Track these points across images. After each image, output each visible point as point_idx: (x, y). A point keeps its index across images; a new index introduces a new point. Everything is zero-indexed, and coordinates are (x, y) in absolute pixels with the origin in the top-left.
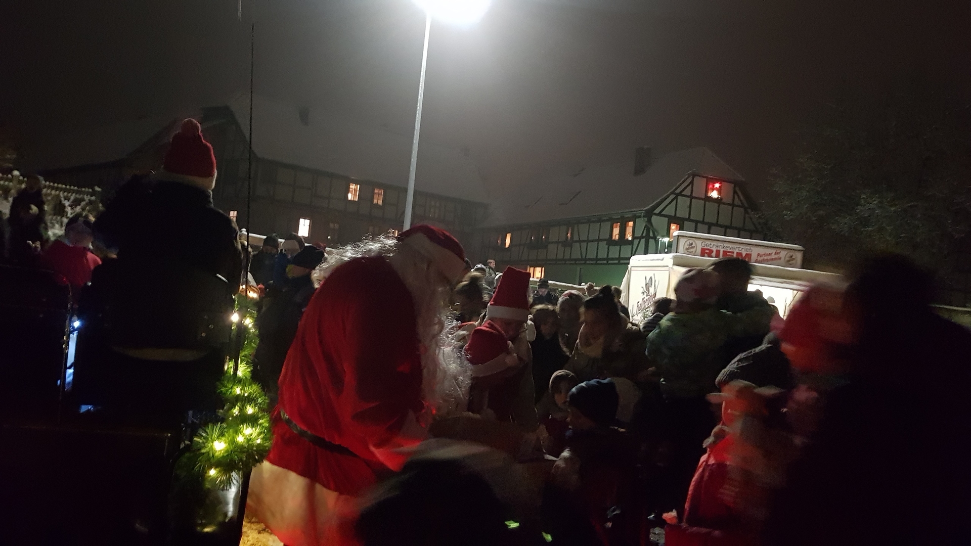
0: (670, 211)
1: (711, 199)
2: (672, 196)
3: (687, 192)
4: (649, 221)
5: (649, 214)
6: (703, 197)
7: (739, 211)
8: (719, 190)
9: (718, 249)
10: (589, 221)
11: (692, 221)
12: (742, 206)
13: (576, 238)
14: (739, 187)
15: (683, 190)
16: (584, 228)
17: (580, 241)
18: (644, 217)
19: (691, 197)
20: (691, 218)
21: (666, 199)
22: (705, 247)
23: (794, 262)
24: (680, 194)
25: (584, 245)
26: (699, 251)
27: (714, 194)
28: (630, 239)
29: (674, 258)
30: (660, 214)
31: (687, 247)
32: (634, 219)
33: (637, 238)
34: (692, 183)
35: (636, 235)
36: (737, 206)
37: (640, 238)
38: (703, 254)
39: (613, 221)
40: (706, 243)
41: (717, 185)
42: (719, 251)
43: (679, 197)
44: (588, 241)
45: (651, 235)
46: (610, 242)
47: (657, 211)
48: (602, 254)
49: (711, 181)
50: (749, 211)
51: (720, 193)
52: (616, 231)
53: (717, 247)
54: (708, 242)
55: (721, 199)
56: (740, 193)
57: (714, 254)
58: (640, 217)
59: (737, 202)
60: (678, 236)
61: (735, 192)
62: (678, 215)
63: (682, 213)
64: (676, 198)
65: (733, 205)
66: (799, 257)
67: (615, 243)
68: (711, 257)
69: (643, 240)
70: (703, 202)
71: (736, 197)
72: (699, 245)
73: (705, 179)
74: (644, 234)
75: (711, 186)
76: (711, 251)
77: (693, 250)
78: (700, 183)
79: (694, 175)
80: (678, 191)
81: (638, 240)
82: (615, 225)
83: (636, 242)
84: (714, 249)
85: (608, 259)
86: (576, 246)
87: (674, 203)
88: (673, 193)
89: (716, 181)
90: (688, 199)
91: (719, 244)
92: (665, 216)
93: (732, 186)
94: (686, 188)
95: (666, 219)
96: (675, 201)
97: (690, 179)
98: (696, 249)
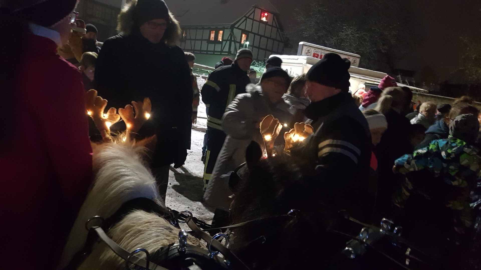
0: (242, 27)
1: (262, 22)
2: (244, 18)
3: (251, 17)
4: (232, 31)
5: (232, 27)
6: (259, 20)
7: (275, 30)
8: (267, 17)
9: (321, 54)
10: (196, 28)
11: (253, 33)
12: (276, 27)
13: (188, 38)
14: (275, 16)
15: (249, 16)
16: (193, 31)
17: (191, 39)
18: (230, 29)
19: (253, 20)
20: (253, 32)
21: (241, 20)
22: (315, 53)
23: (356, 63)
24: (248, 17)
25: (193, 42)
26: (312, 54)
27: (264, 19)
28: (221, 40)
29: (308, 59)
30: (237, 28)
31: (307, 52)
32: (223, 29)
33: (225, 40)
34: (254, 11)
35: (224, 39)
36: (274, 27)
37: (226, 41)
38: (314, 56)
39: (211, 30)
40: (316, 50)
41: (266, 14)
42: (322, 55)
43: (248, 19)
44: (195, 40)
45: (233, 39)
46: (209, 41)
47: (236, 26)
48: (204, 48)
49: (263, 11)
50: (279, 30)
51: (267, 19)
52: (213, 36)
53: (321, 53)
54: (317, 50)
55: (268, 22)
56: (276, 20)
57: (319, 57)
58: (227, 28)
59: (274, 25)
60: (303, 45)
61: (274, 19)
62: (246, 29)
63: (248, 29)
64: (246, 19)
65: (272, 26)
66: (358, 60)
67: (212, 42)
69: (228, 42)
70: (258, 23)
71: (274, 21)
72: (313, 51)
73: (260, 10)
74: (229, 39)
75: (262, 15)
76: (318, 55)
77: (309, 54)
78: (258, 11)
79: (255, 7)
80: (247, 16)
81: (226, 42)
82: (212, 32)
83: (224, 43)
84: (320, 54)
85: (207, 51)
86: (188, 42)
87: (245, 22)
88: (245, 16)
89: (266, 12)
90: (252, 21)
91: (322, 51)
92: (240, 29)
93: (273, 15)
94: (251, 14)
95: (240, 31)
96: (245, 21)
97: (253, 10)
98: (311, 53)
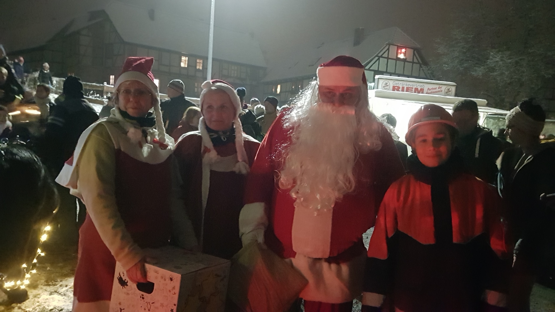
0: (375, 67)
1: (399, 59)
2: (377, 58)
3: (386, 55)
6: (395, 58)
7: (416, 66)
8: (405, 54)
9: (403, 86)
11: (389, 73)
12: (419, 63)
14: (416, 50)
15: (383, 54)
19: (388, 58)
20: (388, 71)
21: (372, 60)
22: (395, 85)
23: (450, 93)
24: (381, 57)
26: (391, 87)
27: (402, 56)
29: (376, 92)
30: (369, 69)
31: (384, 85)
34: (388, 49)
36: (416, 63)
38: (393, 90)
40: (396, 82)
41: (403, 50)
42: (404, 87)
43: (381, 59)
47: (367, 68)
49: (400, 48)
50: (422, 66)
51: (405, 55)
53: (403, 85)
54: (397, 82)
55: (406, 59)
56: (417, 56)
57: (400, 89)
59: (415, 60)
60: (379, 78)
61: (414, 54)
62: (380, 70)
63: (382, 68)
64: (379, 59)
65: (413, 63)
66: (453, 89)
68: (399, 91)
70: (394, 61)
71: (415, 58)
72: (391, 84)
73: (396, 47)
75: (399, 51)
76: (399, 88)
78: (393, 49)
79: (389, 44)
80: (380, 55)
84: (401, 87)
88: (377, 56)
89: (403, 47)
90: (386, 60)
91: (404, 83)
92: (372, 70)
93: (412, 50)
94: (385, 52)
95: (373, 72)
96: (378, 61)
97: (387, 47)
98: (390, 87)
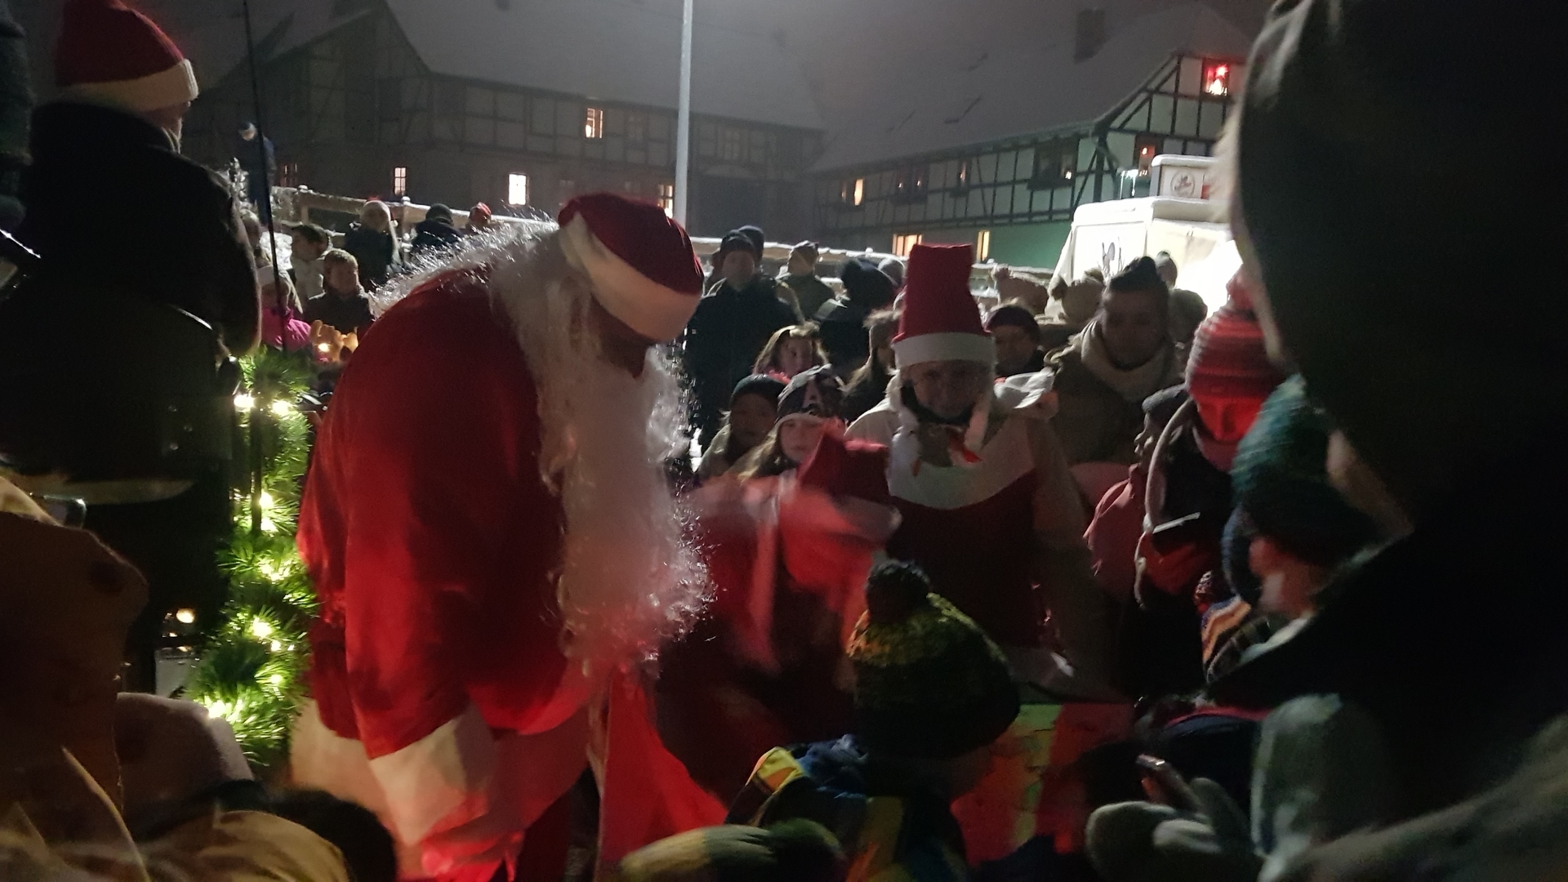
0: (1139, 122)
1: (1206, 97)
2: (1143, 96)
3: (1170, 86)
4: (1103, 143)
5: (1102, 130)
6: (1197, 92)
8: (1226, 81)
10: (998, 150)
11: (1178, 138)
13: (975, 181)
15: (1162, 83)
16: (988, 161)
17: (982, 186)
18: (1094, 135)
19: (1176, 95)
20: (1176, 133)
21: (1131, 100)
24: (1157, 91)
25: (989, 192)
26: (1199, 190)
27: (1216, 88)
28: (1069, 176)
29: (1156, 205)
30: (1121, 129)
31: (1178, 184)
32: (1075, 140)
33: (1081, 174)
34: (1177, 69)
35: (1079, 170)
37: (1087, 174)
38: (1205, 195)
39: (1039, 147)
41: (1222, 71)
43: (1156, 99)
44: (996, 185)
45: (1106, 166)
46: (1034, 184)
47: (1116, 123)
48: (1021, 206)
49: (1210, 64)
51: (1226, 85)
52: (1044, 165)
55: (1229, 95)
58: (1086, 136)
60: (1165, 164)
62: (1153, 131)
63: (1161, 124)
64: (1149, 99)
67: (1042, 185)
69: (1092, 179)
70: (1196, 103)
72: (1198, 179)
73: (1201, 61)
74: (1094, 167)
75: (1210, 74)
77: (1189, 189)
78: (1191, 67)
79: (1180, 55)
80: (1153, 86)
81: (1083, 178)
83: (1079, 182)
85: (1031, 214)
86: (975, 195)
87: (1146, 107)
88: (1144, 89)
89: (1220, 63)
90: (1171, 100)
92: (1131, 131)
94: (1165, 80)
95: (1131, 138)
96: (1147, 104)
97: (1175, 62)
98: (1194, 187)
